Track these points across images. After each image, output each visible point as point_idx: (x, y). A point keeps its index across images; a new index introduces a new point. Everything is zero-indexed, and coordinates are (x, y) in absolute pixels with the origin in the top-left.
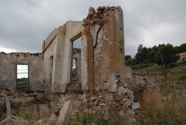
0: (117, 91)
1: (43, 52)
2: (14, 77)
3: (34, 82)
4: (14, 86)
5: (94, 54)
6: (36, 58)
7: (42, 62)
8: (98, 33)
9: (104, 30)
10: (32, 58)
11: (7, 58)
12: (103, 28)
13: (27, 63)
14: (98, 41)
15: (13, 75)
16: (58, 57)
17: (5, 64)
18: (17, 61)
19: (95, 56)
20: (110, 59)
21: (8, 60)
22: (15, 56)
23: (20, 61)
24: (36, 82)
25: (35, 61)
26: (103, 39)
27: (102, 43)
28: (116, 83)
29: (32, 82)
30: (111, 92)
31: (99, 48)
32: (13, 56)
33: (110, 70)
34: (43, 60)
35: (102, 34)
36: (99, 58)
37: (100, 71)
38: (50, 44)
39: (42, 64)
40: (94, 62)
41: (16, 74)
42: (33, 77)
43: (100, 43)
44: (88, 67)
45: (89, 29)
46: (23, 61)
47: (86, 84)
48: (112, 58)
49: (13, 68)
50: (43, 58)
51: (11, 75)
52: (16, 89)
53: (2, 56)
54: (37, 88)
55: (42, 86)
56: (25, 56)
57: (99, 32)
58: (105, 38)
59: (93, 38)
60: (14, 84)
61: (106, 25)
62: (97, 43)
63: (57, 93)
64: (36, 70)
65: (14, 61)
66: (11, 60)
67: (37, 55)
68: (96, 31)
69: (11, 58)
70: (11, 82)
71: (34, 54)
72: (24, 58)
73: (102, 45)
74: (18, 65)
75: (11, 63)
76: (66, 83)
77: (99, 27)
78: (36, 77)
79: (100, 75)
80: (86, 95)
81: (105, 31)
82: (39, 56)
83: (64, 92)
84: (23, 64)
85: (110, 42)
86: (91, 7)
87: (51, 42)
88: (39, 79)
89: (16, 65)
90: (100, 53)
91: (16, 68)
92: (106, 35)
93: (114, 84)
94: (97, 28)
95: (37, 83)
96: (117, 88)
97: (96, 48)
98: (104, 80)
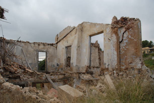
0: (141, 68)
1: (57, 43)
2: (36, 62)
3: (51, 65)
4: (36, 68)
5: (120, 46)
6: (52, 47)
7: (56, 51)
8: (123, 34)
9: (129, 32)
10: (49, 47)
11: (31, 46)
12: (129, 31)
13: (45, 51)
14: (124, 39)
15: (36, 60)
16: (78, 47)
17: (30, 51)
18: (38, 49)
19: (121, 47)
20: (135, 49)
21: (32, 48)
22: (37, 45)
23: (41, 49)
24: (51, 66)
25: (51, 49)
26: (129, 38)
27: (128, 40)
28: (140, 63)
29: (49, 65)
30: (136, 69)
31: (124, 43)
32: (35, 45)
33: (135, 56)
34: (57, 49)
35: (128, 34)
36: (126, 49)
37: (126, 57)
38: (64, 37)
39: (56, 52)
40: (120, 51)
41: (38, 59)
42: (49, 61)
43: (125, 40)
44: (117, 54)
45: (117, 30)
46: (43, 49)
47: (116, 64)
48: (137, 49)
49: (36, 54)
50: (56, 47)
51: (34, 59)
52: (38, 70)
53: (28, 45)
54: (52, 70)
55: (56, 69)
56: (44, 46)
57: (125, 33)
58: (130, 37)
59: (119, 37)
60: (36, 67)
61: (131, 29)
62: (122, 40)
63: (78, 73)
64: (52, 56)
65: (36, 49)
66: (34, 48)
67: (52, 45)
68: (123, 32)
69: (34, 47)
70: (34, 65)
71: (50, 44)
72: (43, 47)
73: (127, 41)
74: (39, 52)
75: (34, 50)
76: (87, 65)
77: (125, 30)
78: (52, 62)
79: (126, 59)
80: (116, 71)
81: (131, 33)
82: (54, 46)
83: (84, 72)
84: (43, 52)
85: (134, 40)
86: (115, 16)
87: (66, 36)
88: (53, 63)
89: (38, 52)
90: (126, 46)
91: (38, 54)
92: (131, 35)
93: (139, 64)
94: (123, 30)
95: (53, 67)
96: (142, 66)
97: (122, 43)
98: (130, 62)
